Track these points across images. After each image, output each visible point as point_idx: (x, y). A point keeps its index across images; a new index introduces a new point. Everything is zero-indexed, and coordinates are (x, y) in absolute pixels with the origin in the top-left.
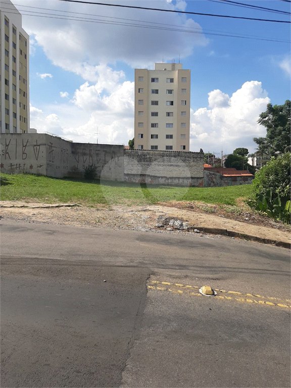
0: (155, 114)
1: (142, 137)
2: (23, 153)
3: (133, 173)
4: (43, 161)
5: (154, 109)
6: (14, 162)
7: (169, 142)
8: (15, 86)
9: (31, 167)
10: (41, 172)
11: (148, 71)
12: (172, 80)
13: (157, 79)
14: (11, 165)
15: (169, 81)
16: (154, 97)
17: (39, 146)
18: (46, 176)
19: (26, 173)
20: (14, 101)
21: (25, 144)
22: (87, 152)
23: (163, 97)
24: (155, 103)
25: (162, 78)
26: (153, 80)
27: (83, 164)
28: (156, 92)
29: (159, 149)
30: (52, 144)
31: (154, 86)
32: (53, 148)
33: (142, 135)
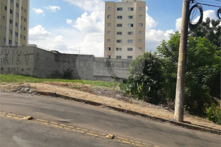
0: (120, 33)
1: (110, 49)
2: (18, 60)
3: (100, 75)
4: (31, 66)
5: (119, 29)
6: (11, 66)
7: (130, 53)
8: (17, 14)
9: (23, 70)
10: (29, 74)
11: (115, 3)
12: (132, 9)
13: (122, 8)
14: (9, 69)
15: (130, 9)
16: (119, 21)
17: (29, 55)
18: (33, 76)
19: (19, 74)
20: (17, 24)
21: (19, 54)
22: (67, 60)
23: (125, 21)
24: (120, 25)
25: (125, 8)
26: (118, 9)
27: (62, 69)
28: (120, 17)
29: (122, 58)
30: (38, 54)
31: (119, 13)
32: (40, 57)
33: (110, 48)
